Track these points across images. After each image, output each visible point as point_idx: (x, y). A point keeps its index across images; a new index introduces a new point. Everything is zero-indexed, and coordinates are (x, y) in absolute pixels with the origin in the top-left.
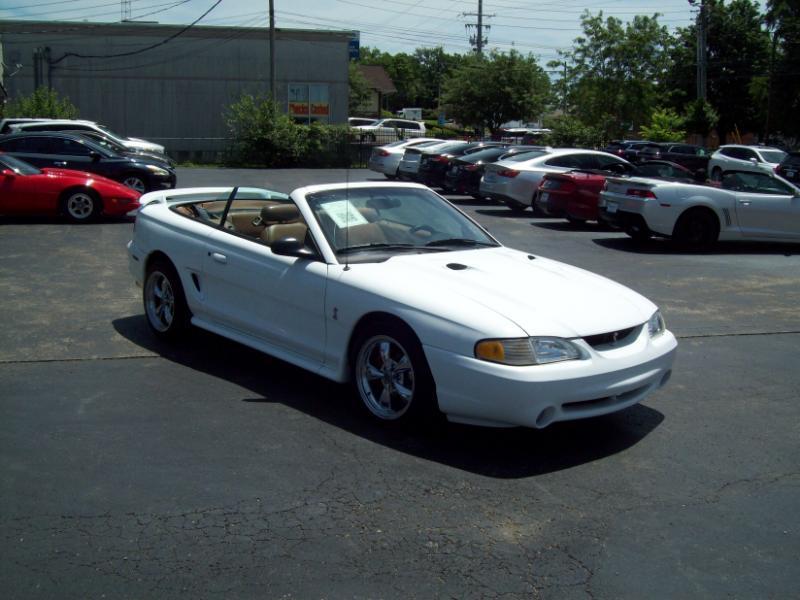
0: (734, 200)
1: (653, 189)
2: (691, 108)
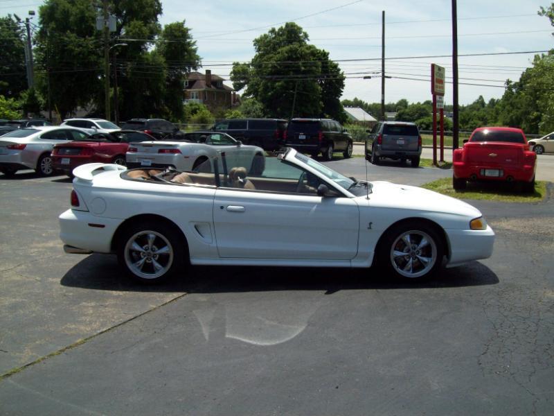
0: (213, 150)
1: (178, 148)
2: (25, 95)
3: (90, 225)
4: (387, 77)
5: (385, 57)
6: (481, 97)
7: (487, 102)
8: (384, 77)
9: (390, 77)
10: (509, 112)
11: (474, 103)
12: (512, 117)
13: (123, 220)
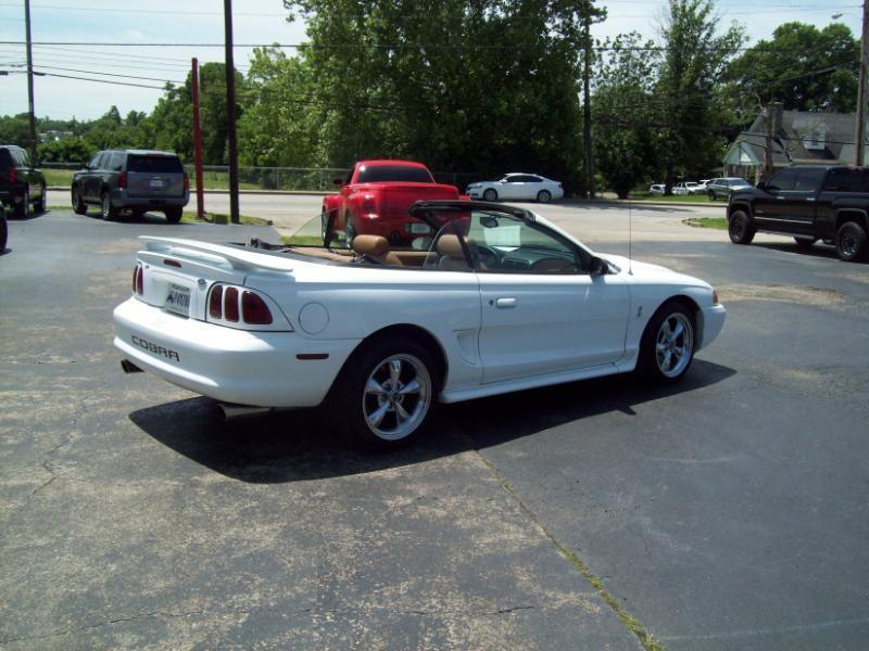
3: (300, 357)
4: (37, 74)
5: (32, 41)
6: (114, 109)
7: (124, 116)
8: (31, 74)
9: (43, 74)
10: (171, 132)
11: (104, 118)
12: (177, 140)
13: (358, 342)
